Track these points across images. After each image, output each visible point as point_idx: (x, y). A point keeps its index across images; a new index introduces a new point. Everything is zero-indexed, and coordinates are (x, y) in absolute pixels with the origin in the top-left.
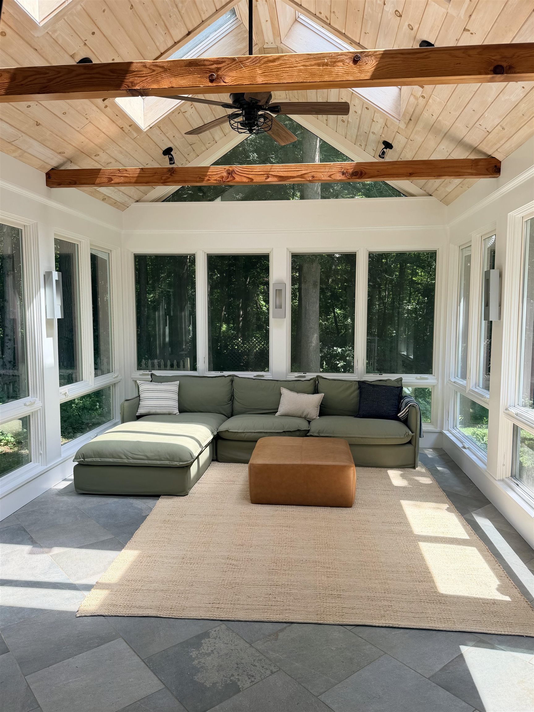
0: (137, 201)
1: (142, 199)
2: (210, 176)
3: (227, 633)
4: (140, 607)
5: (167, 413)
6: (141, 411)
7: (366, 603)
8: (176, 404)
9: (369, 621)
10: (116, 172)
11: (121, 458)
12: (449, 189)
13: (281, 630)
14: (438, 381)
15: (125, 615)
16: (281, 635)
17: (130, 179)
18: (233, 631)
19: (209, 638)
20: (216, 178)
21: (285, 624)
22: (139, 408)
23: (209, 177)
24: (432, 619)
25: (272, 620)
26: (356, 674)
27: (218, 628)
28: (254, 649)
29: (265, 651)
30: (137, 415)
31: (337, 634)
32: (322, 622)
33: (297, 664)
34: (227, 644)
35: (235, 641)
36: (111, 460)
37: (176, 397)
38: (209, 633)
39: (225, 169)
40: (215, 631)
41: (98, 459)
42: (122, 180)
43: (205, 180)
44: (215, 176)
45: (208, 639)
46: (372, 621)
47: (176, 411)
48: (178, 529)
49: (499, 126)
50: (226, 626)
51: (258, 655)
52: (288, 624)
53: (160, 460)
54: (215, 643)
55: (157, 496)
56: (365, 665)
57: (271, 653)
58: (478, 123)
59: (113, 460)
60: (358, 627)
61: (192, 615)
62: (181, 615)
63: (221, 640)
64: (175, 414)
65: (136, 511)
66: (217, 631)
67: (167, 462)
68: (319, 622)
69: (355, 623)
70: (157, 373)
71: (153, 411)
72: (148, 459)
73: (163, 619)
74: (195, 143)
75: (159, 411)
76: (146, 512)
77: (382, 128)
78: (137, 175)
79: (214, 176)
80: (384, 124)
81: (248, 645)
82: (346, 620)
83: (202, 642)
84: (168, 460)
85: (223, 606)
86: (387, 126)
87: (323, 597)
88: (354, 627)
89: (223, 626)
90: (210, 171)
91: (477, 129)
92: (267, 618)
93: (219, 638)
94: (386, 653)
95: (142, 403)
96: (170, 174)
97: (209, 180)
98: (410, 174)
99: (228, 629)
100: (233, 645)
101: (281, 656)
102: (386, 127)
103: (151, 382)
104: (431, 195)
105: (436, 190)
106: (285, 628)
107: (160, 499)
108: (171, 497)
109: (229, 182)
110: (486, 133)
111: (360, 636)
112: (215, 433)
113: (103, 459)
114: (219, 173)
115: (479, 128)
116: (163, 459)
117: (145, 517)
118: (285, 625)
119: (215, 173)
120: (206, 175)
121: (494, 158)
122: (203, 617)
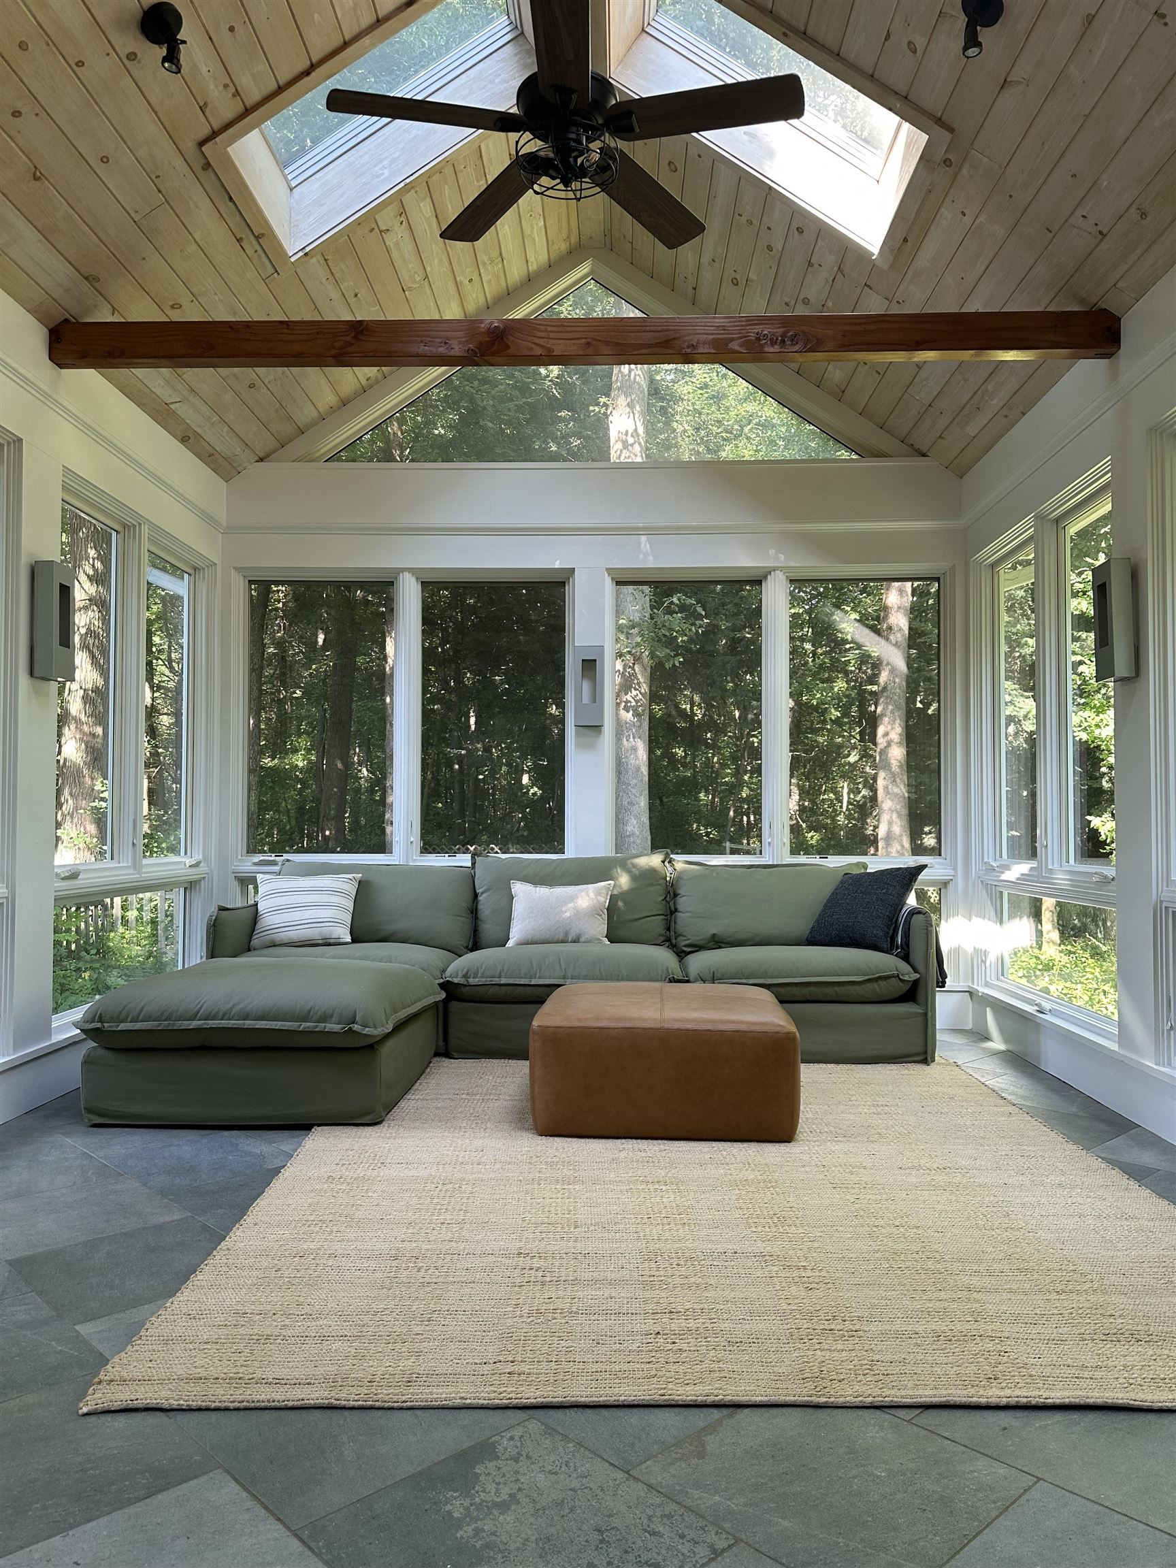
0: (261, 460)
1: (272, 456)
8: (346, 918)
12: (971, 431)
14: (954, 870)
17: (256, 347)
27: (517, 1432)
28: (640, 1486)
31: (873, 1430)
33: (785, 1523)
34: (556, 1473)
45: (494, 1463)
47: (347, 937)
49: (1133, 210)
50: (542, 1424)
54: (516, 1472)
55: (303, 1127)
56: (994, 1516)
58: (1079, 213)
60: (930, 1412)
64: (344, 944)
66: (517, 1438)
68: (815, 1399)
70: (300, 858)
71: (288, 936)
75: (301, 934)
80: (836, 269)
81: (620, 1475)
83: (477, 1471)
86: (842, 272)
88: (917, 1411)
89: (534, 1425)
91: (1075, 230)
94: (1039, 1479)
96: (353, 334)
104: (924, 455)
107: (310, 1134)
109: (493, 354)
110: (1096, 237)
121: (1105, 309)
122: (468, 1401)
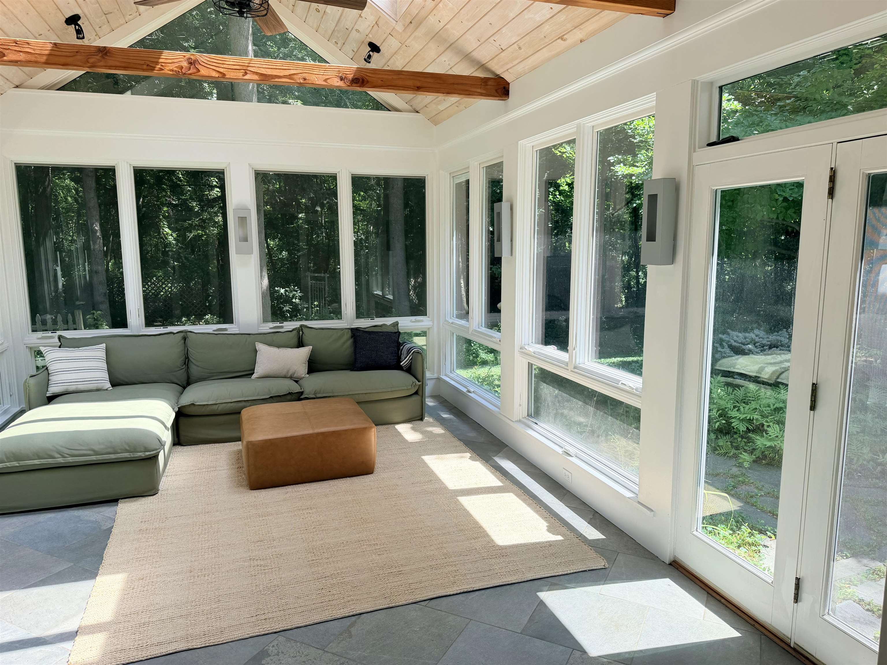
0: (17, 87)
1: (25, 84)
2: (163, 64)
3: (288, 644)
4: (160, 644)
5: (95, 389)
6: (53, 390)
7: (431, 573)
8: (106, 376)
9: (443, 591)
10: (11, 44)
11: (53, 457)
12: (441, 107)
13: (353, 625)
14: (433, 322)
15: (143, 659)
16: (353, 630)
17: (36, 57)
18: (296, 641)
19: (270, 656)
20: (171, 68)
21: (353, 617)
22: (49, 386)
23: (162, 65)
24: (502, 574)
25: (337, 616)
26: (451, 649)
27: (275, 643)
28: (329, 654)
29: (344, 652)
30: (47, 395)
31: (413, 613)
32: (393, 605)
33: (385, 656)
34: (295, 657)
35: (303, 651)
36: (36, 462)
37: (105, 366)
38: (267, 651)
39: (184, 56)
40: (273, 646)
41: (16, 464)
42: (22, 57)
43: (156, 69)
44: (170, 65)
45: (269, 658)
46: (445, 591)
47: (108, 385)
48: (166, 537)
49: (515, 45)
50: (284, 637)
51: (337, 658)
52: (356, 617)
53: (115, 453)
54: (279, 660)
55: (114, 501)
56: (456, 637)
57: (351, 652)
58: (492, 38)
59: (40, 461)
60: (432, 601)
61: (235, 636)
62: (222, 640)
63: (285, 655)
64: (107, 390)
65: (90, 525)
66: (275, 646)
67: (126, 455)
68: (391, 605)
69: (429, 597)
70: (69, 334)
71: (72, 388)
72: (96, 453)
73: (198, 650)
74: (111, 13)
75: (81, 387)
76: (106, 523)
77: (371, 27)
78: (47, 52)
79: (168, 64)
80: (374, 22)
81: (320, 652)
82: (419, 596)
83: (263, 663)
84: (127, 451)
85: (270, 615)
86: (378, 25)
87: (384, 578)
88: (428, 601)
89: (281, 638)
90: (162, 57)
91: (490, 44)
92: (330, 616)
93: (282, 653)
94: (471, 620)
95: (53, 378)
96: (100, 55)
97: (162, 70)
98: (418, 87)
99: (288, 640)
100: (303, 656)
101: (364, 653)
102: (376, 26)
103: (60, 347)
104: (417, 112)
105: (426, 106)
106: (355, 622)
107: (119, 504)
108: (135, 499)
109: (190, 74)
110: (499, 50)
111: (439, 609)
112: (177, 409)
113: (22, 463)
114: (175, 60)
115: (492, 44)
116: (119, 451)
117: (109, 531)
118: (353, 619)
119: (170, 61)
120: (157, 63)
121: (503, 78)
122: (251, 635)
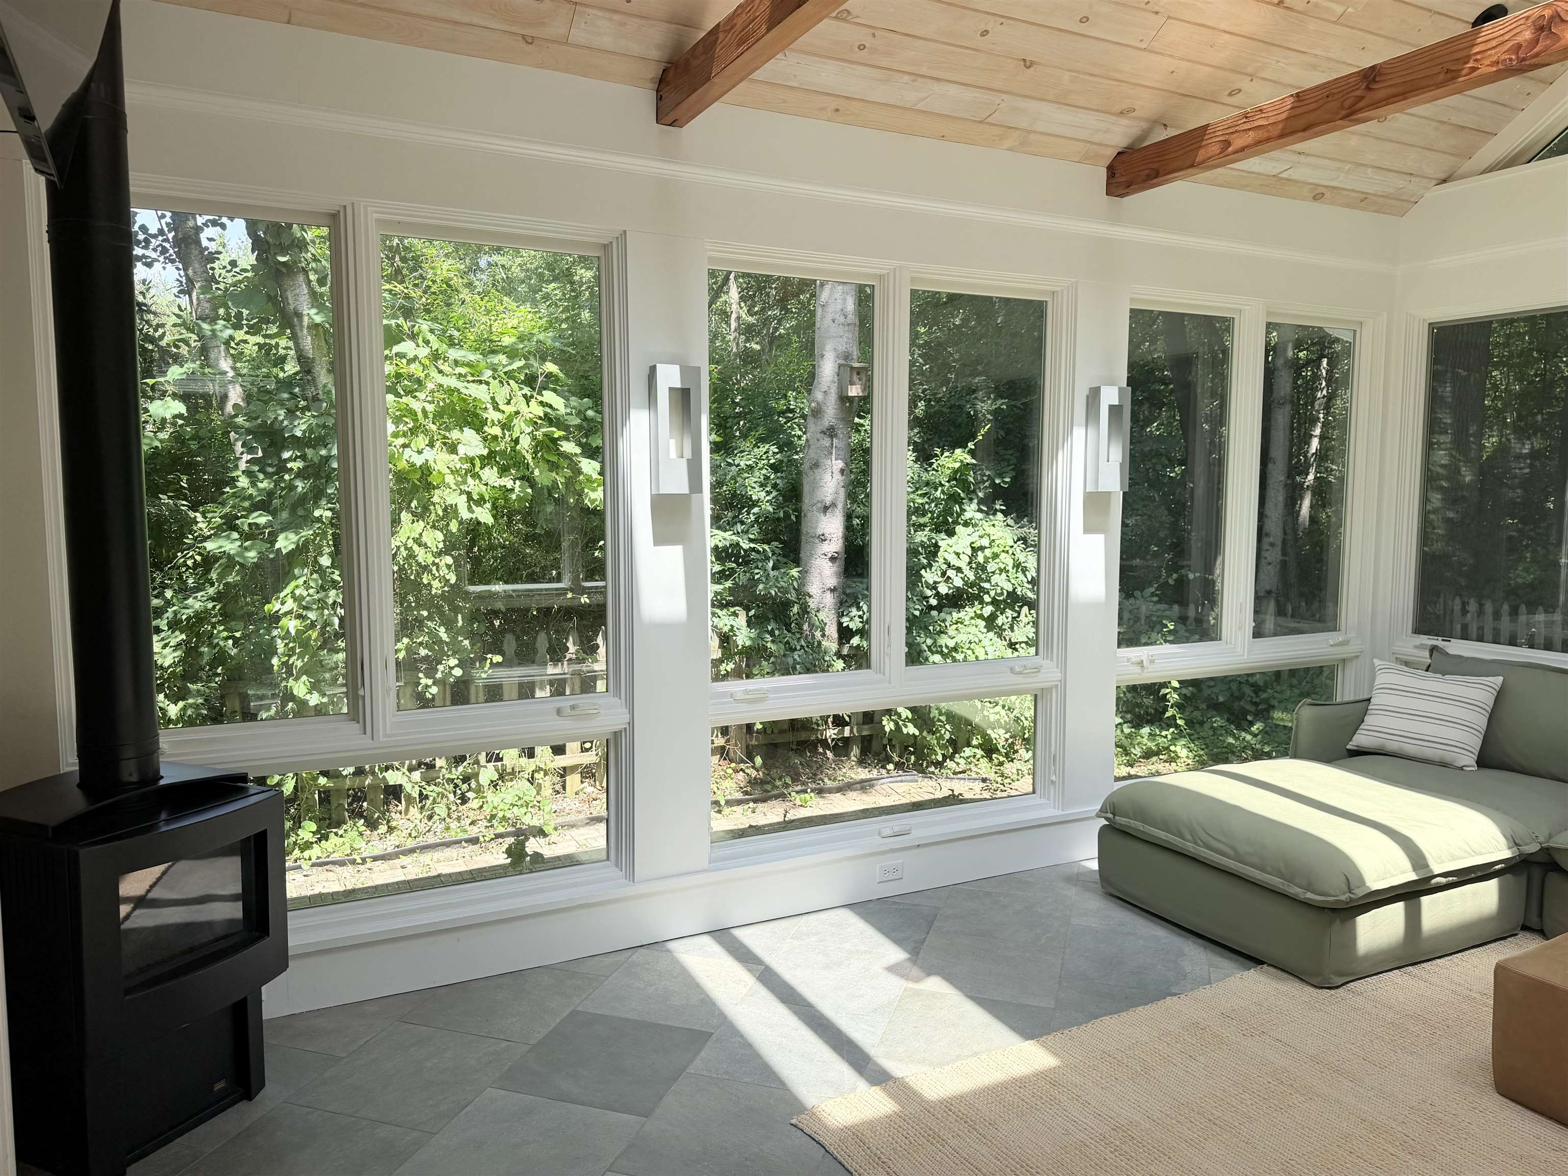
0: (1445, 181)
1: (1459, 172)
2: (1479, 57)
5: (1437, 759)
6: (1361, 739)
8: (1479, 741)
10: (1240, 122)
17: (1268, 131)
20: (1495, 58)
22: (1358, 732)
23: (1476, 60)
30: (1348, 747)
36: (1162, 834)
37: (1482, 722)
39: (1528, 18)
41: (1140, 826)
42: (1251, 137)
43: (1465, 72)
44: (1493, 51)
47: (1468, 760)
53: (1262, 869)
55: (1253, 960)
59: (1166, 836)
64: (1461, 768)
65: (1169, 974)
67: (1275, 881)
71: (1393, 745)
72: (1238, 858)
75: (1410, 749)
76: (1185, 985)
78: (1284, 116)
79: (1489, 52)
84: (1280, 875)
90: (1479, 40)
95: (1369, 720)
97: (1474, 69)
103: (1424, 668)
108: (1285, 975)
109: (1537, 55)
112: (1529, 850)
113: (1148, 828)
114: (1506, 37)
116: (1269, 869)
119: (1494, 43)
120: (1467, 59)
